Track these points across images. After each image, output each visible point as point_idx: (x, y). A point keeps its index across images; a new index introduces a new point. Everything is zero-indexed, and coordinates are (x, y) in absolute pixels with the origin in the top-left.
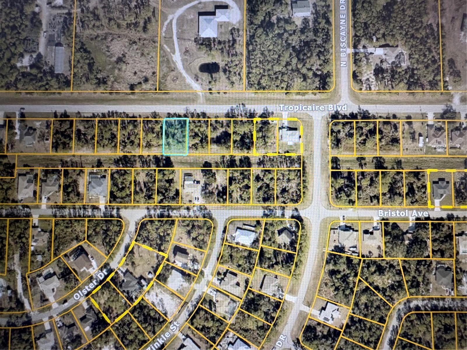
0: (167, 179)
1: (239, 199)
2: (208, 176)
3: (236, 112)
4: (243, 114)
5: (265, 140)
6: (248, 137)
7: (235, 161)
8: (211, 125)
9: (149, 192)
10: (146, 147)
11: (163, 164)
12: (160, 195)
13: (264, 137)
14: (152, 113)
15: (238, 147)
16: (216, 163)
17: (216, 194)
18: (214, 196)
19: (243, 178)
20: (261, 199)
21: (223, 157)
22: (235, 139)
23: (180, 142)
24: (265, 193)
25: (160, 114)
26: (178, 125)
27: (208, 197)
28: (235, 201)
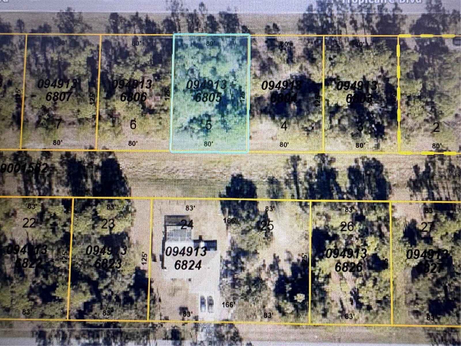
0: (106, 232)
1: (347, 305)
2: (244, 226)
3: (335, 12)
4: (360, 20)
5: (432, 104)
6: (376, 97)
7: (332, 174)
8: (255, 53)
9: (46, 276)
10: (38, 124)
11: (94, 182)
12: (84, 286)
13: (431, 94)
14: (60, 15)
15: (343, 129)
16: (272, 181)
17: (271, 285)
18: (264, 294)
19: (364, 234)
20: (423, 306)
21: (295, 159)
22: (332, 103)
23: (152, 112)
24: (438, 283)
25: (85, 19)
26: (145, 54)
27: (245, 296)
28: (335, 310)
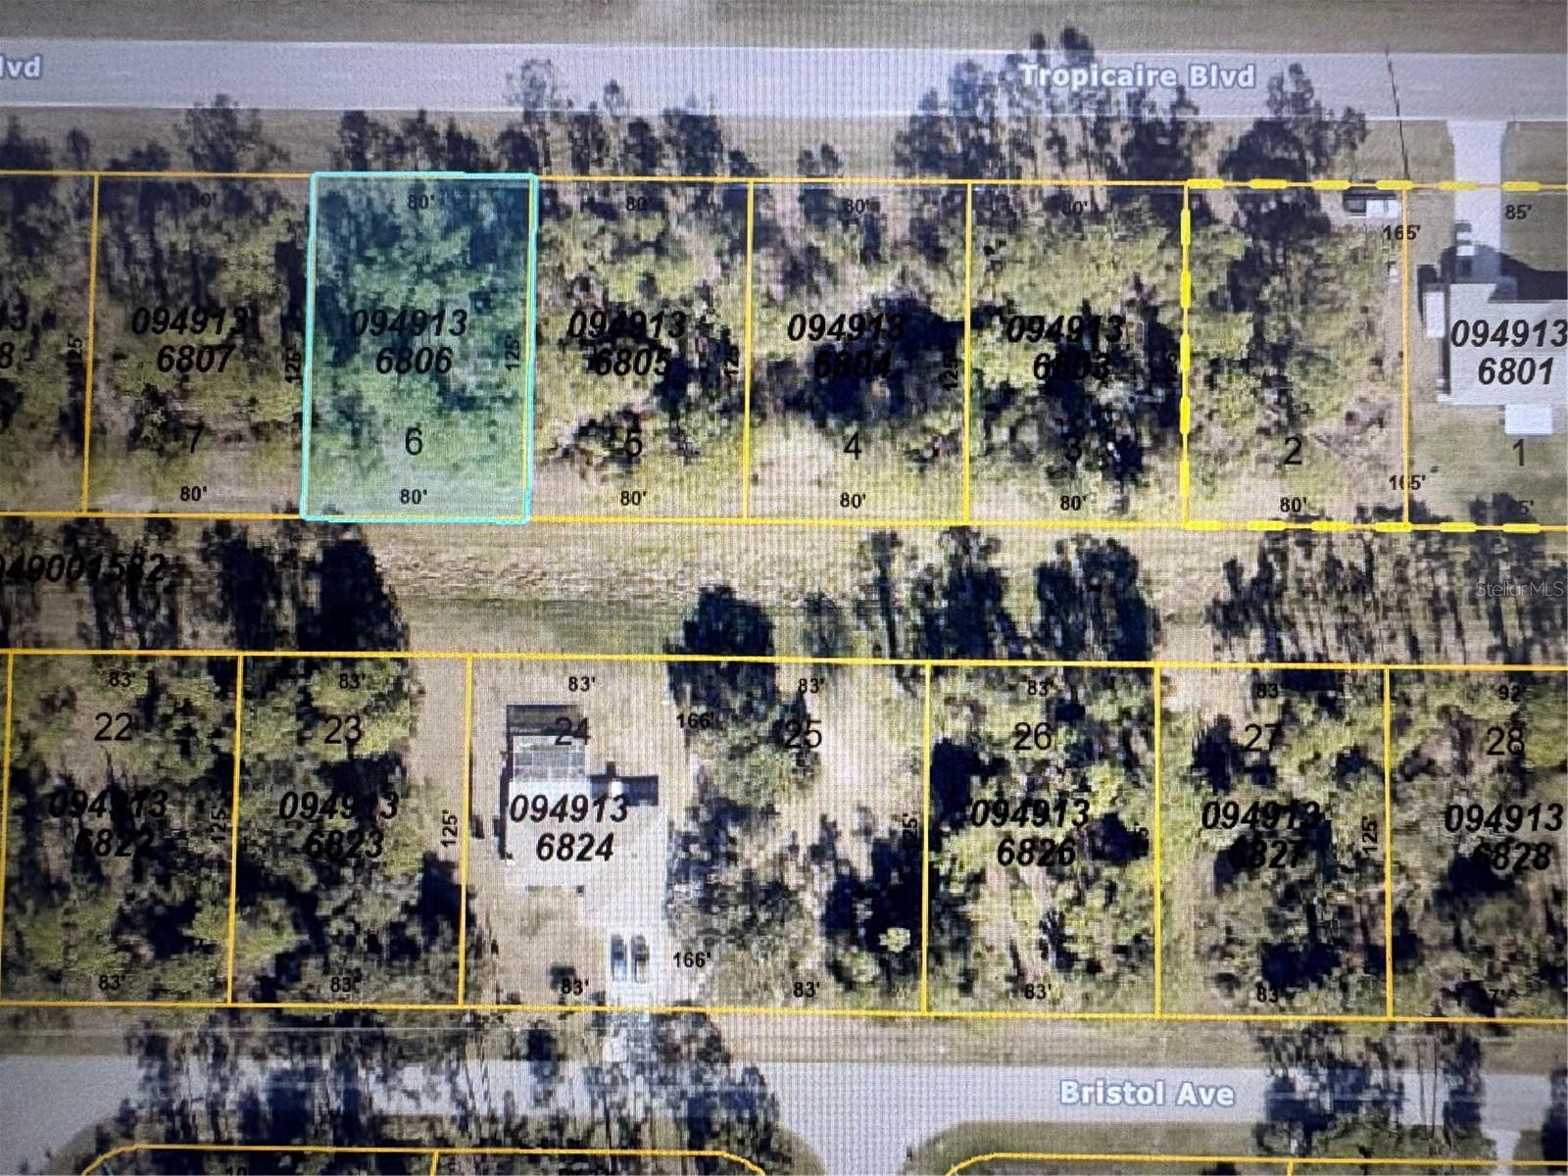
0: (338, 754)
1: (1031, 959)
2: (736, 734)
3: (1003, 112)
4: (1074, 136)
5: (1281, 384)
6: (1119, 361)
7: (991, 585)
8: (766, 234)
9: (164, 881)
10: (135, 439)
11: (301, 609)
12: (276, 909)
13: (1279, 354)
14: (195, 116)
15: (1024, 456)
16: (817, 606)
17: (813, 904)
18: (794, 929)
19: (1081, 757)
20: (1246, 962)
21: (884, 544)
22: (993, 378)
23: (467, 403)
24: (1290, 897)
25: (269, 129)
26: (447, 232)
27: (740, 936)
28: (997, 973)
